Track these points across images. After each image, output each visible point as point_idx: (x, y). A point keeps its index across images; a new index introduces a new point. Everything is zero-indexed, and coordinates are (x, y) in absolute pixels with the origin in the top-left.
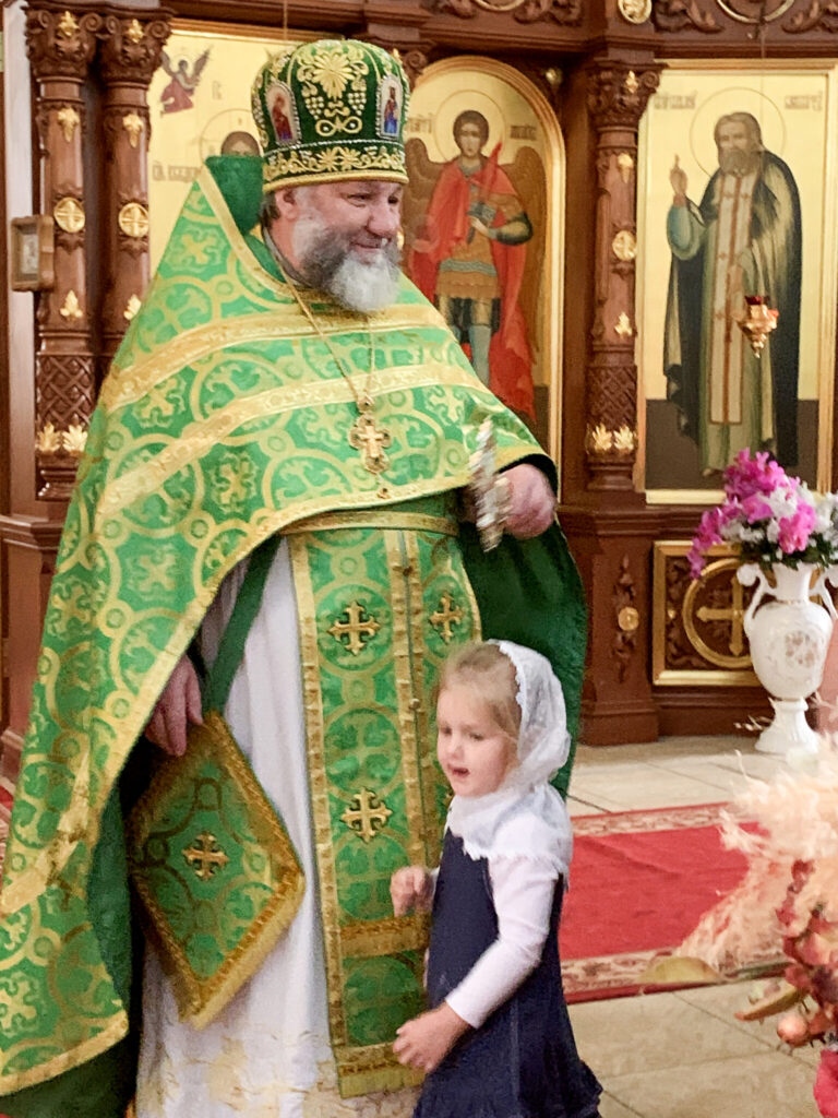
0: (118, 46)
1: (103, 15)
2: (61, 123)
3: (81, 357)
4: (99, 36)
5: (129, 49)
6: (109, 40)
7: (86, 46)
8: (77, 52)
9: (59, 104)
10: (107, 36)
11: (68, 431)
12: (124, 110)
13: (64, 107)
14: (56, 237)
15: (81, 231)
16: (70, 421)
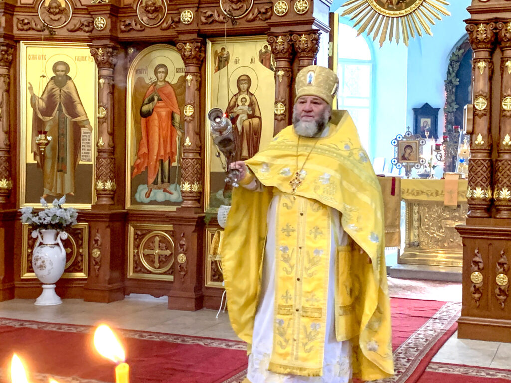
0: (503, 35)
1: (496, 23)
2: (478, 68)
3: (483, 160)
4: (494, 31)
5: (507, 35)
6: (499, 32)
7: (489, 36)
8: (485, 39)
9: (478, 60)
10: (498, 31)
11: (475, 189)
12: (506, 59)
13: (479, 61)
14: (474, 112)
15: (484, 109)
16: (476, 185)
